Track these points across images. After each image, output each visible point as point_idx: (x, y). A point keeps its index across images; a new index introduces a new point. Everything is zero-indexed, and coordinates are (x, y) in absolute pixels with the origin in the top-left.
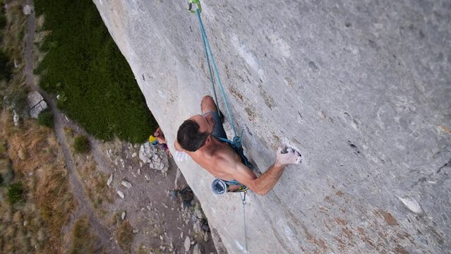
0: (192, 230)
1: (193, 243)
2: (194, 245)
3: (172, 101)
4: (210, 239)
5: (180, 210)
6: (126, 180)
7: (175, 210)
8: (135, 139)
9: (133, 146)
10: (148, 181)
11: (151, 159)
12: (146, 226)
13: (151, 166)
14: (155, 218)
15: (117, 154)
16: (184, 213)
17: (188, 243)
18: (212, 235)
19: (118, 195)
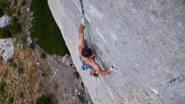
0: (78, 86)
1: (78, 91)
2: (79, 91)
3: (74, 44)
4: (84, 90)
5: (75, 79)
6: (57, 68)
7: (73, 79)
8: (61, 54)
9: (60, 57)
10: (64, 69)
11: (66, 61)
12: (63, 84)
13: (66, 64)
14: (66, 81)
15: (55, 59)
16: (76, 80)
17: (76, 91)
18: (85, 88)
19: (54, 73)
